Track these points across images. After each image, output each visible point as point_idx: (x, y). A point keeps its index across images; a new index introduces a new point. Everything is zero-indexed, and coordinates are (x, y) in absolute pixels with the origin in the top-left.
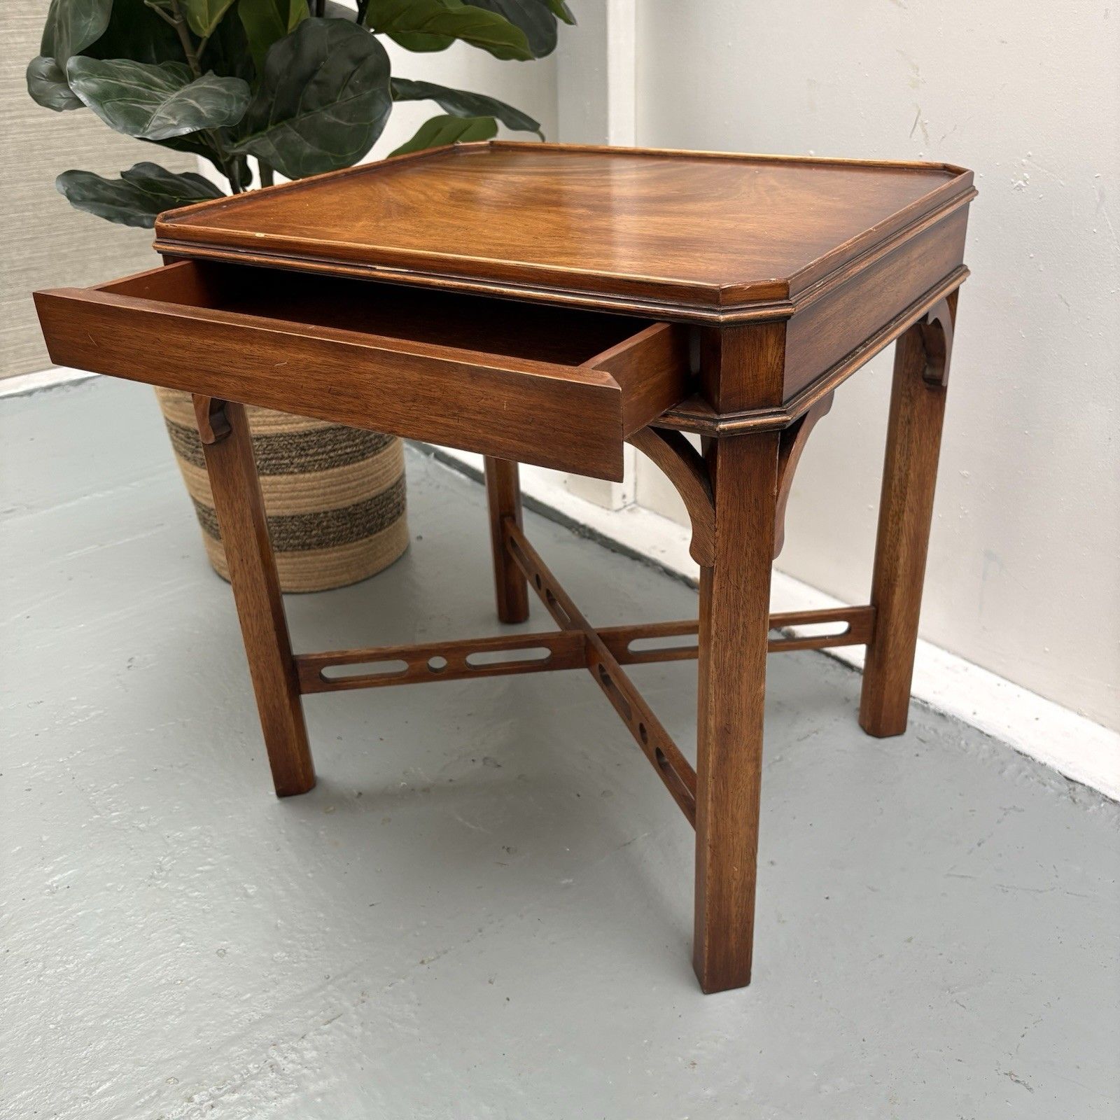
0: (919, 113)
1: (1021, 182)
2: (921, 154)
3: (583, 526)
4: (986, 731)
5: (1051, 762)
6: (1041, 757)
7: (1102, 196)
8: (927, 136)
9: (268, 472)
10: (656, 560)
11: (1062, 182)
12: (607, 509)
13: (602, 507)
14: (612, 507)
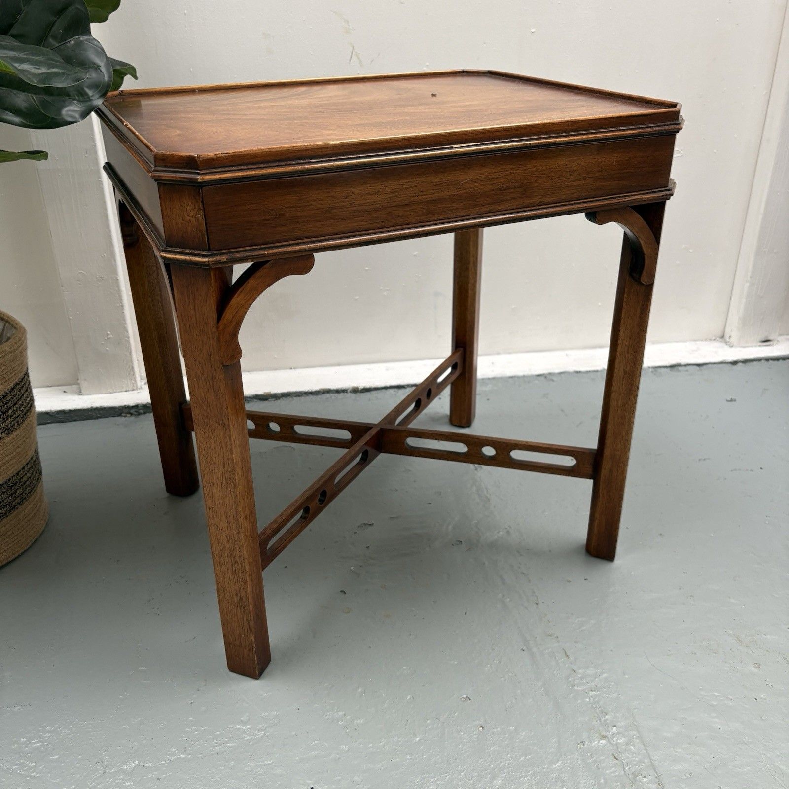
0: (353, 48)
4: (490, 377)
5: (526, 374)
8: (361, 61)
12: (133, 390)
13: (126, 391)
14: (137, 386)
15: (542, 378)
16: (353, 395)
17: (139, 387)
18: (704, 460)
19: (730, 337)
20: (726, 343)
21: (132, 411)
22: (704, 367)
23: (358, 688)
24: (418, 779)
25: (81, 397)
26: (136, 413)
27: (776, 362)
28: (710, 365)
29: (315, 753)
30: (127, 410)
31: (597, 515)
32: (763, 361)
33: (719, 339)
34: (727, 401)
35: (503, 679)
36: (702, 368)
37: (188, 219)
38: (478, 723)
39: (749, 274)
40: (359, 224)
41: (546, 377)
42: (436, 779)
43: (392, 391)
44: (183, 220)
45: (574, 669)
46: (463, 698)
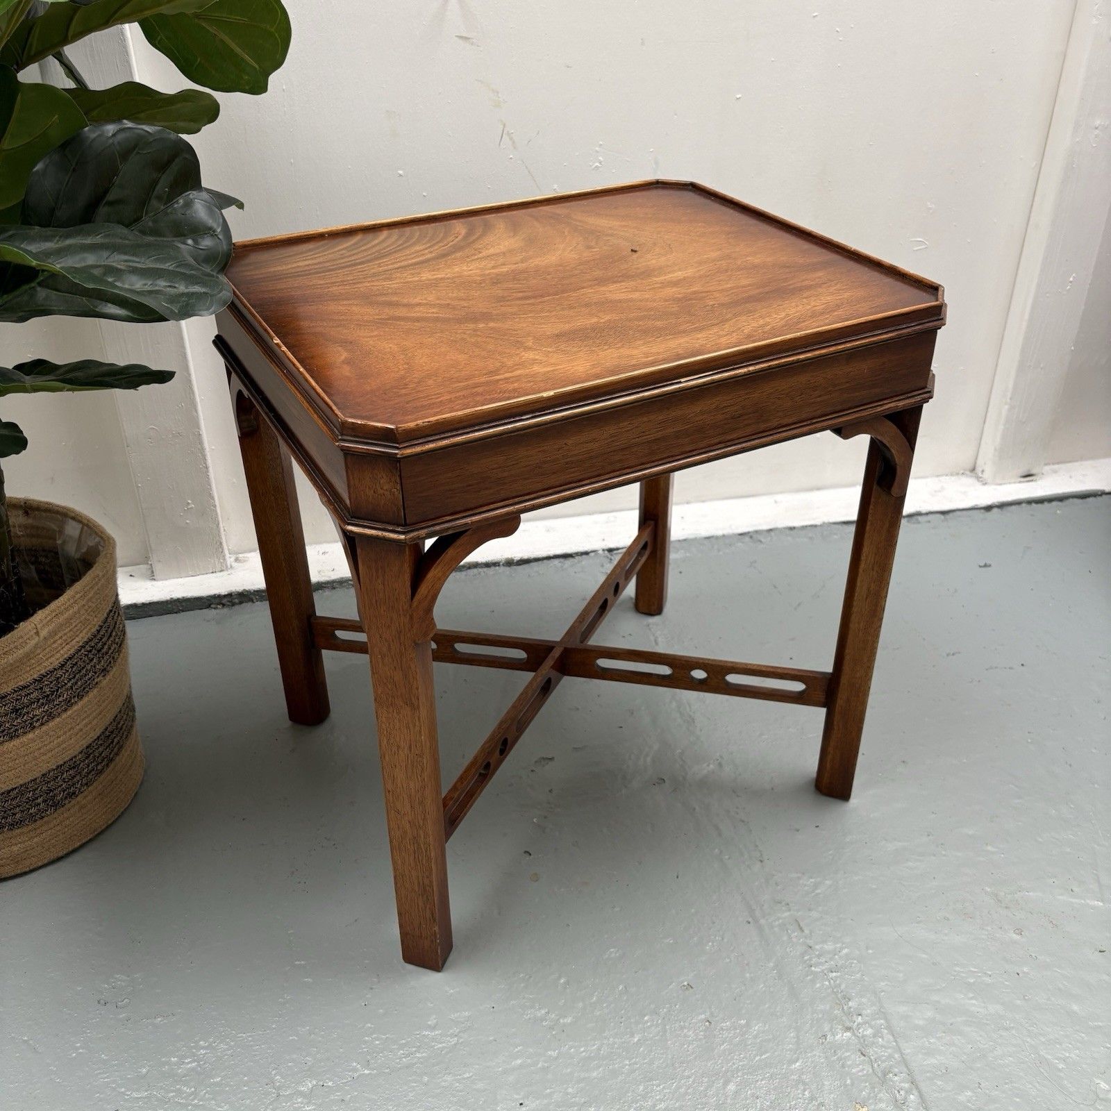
0: (504, 125)
1: (597, 164)
2: (511, 156)
3: (230, 595)
4: (681, 538)
5: (725, 532)
6: (720, 533)
7: (657, 163)
8: (514, 142)
9: (76, 699)
10: (343, 578)
11: (627, 159)
12: (222, 571)
13: (213, 573)
14: (227, 567)
15: (747, 539)
16: (507, 569)
17: (229, 567)
18: (953, 654)
19: (983, 471)
20: (978, 478)
21: (224, 601)
22: (951, 515)
23: (560, 978)
24: (641, 1088)
25: (154, 583)
26: (228, 603)
27: (1039, 505)
28: (958, 513)
29: (519, 1061)
30: (217, 601)
31: (830, 750)
32: (1024, 505)
33: (968, 473)
34: (980, 566)
35: (728, 960)
36: (948, 516)
37: (382, 492)
38: (703, 1016)
39: (1009, 395)
40: (572, 475)
41: (751, 537)
42: (661, 1087)
43: (556, 562)
44: (374, 492)
45: (810, 945)
46: (684, 986)
